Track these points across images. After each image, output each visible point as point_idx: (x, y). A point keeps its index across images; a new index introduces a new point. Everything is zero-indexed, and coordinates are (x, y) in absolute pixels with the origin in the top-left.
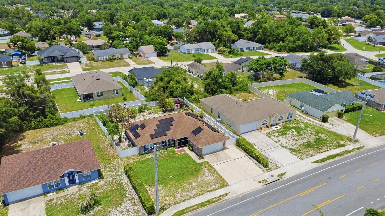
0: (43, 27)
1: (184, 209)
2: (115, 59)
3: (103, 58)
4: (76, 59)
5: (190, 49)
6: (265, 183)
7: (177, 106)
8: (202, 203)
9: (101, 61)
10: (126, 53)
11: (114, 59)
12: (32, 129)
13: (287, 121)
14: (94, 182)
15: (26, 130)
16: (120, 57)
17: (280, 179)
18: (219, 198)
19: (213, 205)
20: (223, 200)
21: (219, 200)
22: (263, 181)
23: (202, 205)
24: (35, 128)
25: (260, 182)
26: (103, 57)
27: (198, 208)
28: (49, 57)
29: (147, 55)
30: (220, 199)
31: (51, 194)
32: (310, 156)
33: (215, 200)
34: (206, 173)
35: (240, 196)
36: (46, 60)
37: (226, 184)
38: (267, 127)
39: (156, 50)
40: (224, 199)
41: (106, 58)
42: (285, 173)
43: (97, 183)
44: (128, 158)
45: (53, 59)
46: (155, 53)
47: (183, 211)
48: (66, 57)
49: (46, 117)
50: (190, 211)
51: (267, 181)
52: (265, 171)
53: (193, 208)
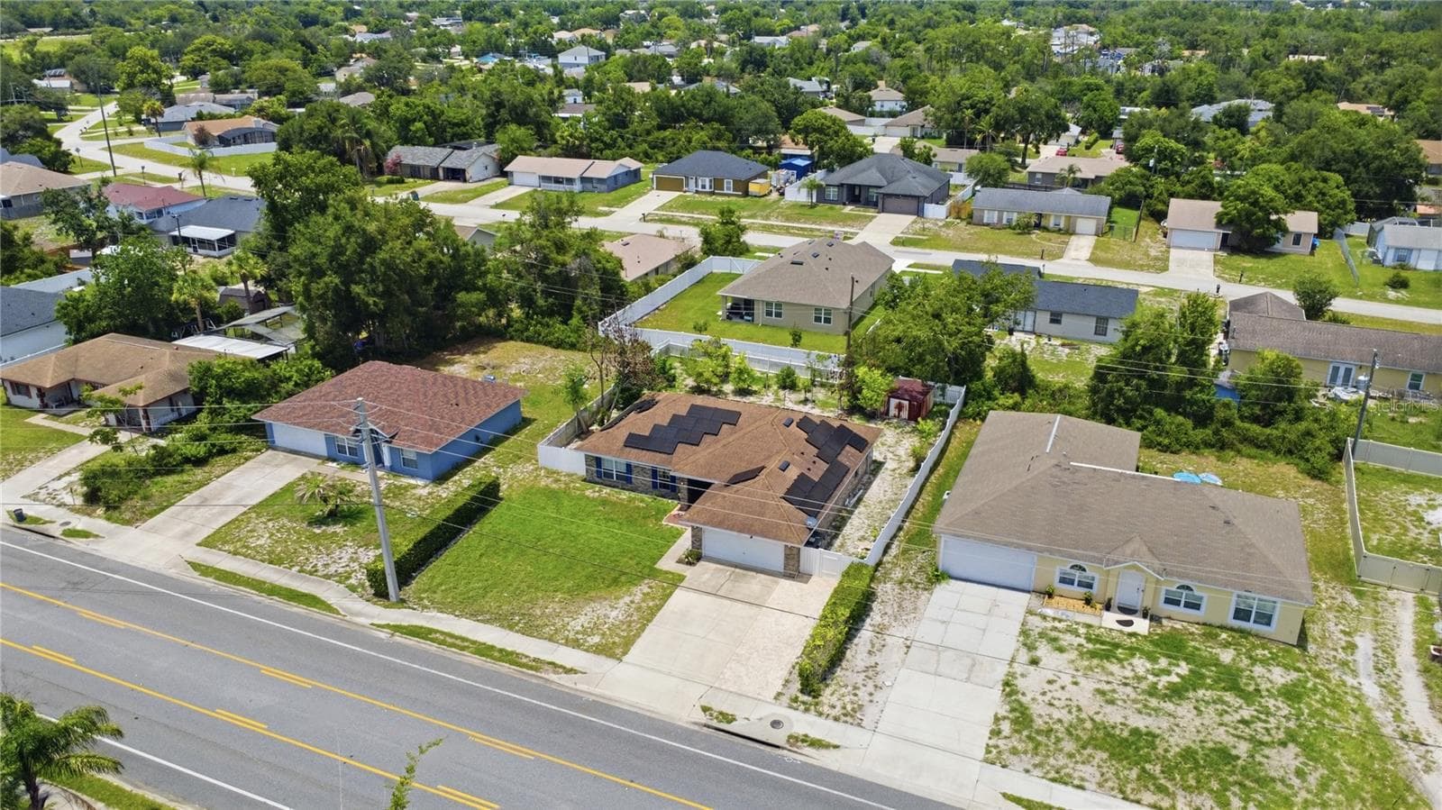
0: (968, 99)
1: (437, 631)
2: (1046, 229)
3: (1000, 219)
4: (914, 203)
5: (1410, 250)
6: (715, 723)
7: (900, 407)
8: (492, 647)
9: (988, 225)
10: (1092, 214)
11: (1038, 226)
12: (522, 340)
13: (1232, 629)
14: (413, 481)
15: (512, 338)
16: (1062, 226)
17: (783, 748)
18: (537, 665)
19: (505, 668)
20: (543, 675)
21: (531, 668)
22: (721, 713)
23: (484, 650)
24: (528, 340)
25: (705, 709)
26: (1001, 212)
27: (463, 649)
28: (842, 185)
29: (1175, 238)
30: (536, 669)
31: (334, 464)
32: (1053, 775)
33: (524, 660)
34: (627, 599)
35: (592, 698)
36: (832, 193)
37: (618, 651)
38: (1088, 601)
39: (1219, 224)
40: (546, 676)
41: (1009, 221)
42: (836, 747)
43: (415, 487)
44: (550, 473)
45: (857, 193)
46: (1215, 237)
47: (431, 631)
48: (884, 195)
49: (565, 322)
50: (442, 643)
51: (730, 719)
52: (785, 700)
53: (458, 642)
